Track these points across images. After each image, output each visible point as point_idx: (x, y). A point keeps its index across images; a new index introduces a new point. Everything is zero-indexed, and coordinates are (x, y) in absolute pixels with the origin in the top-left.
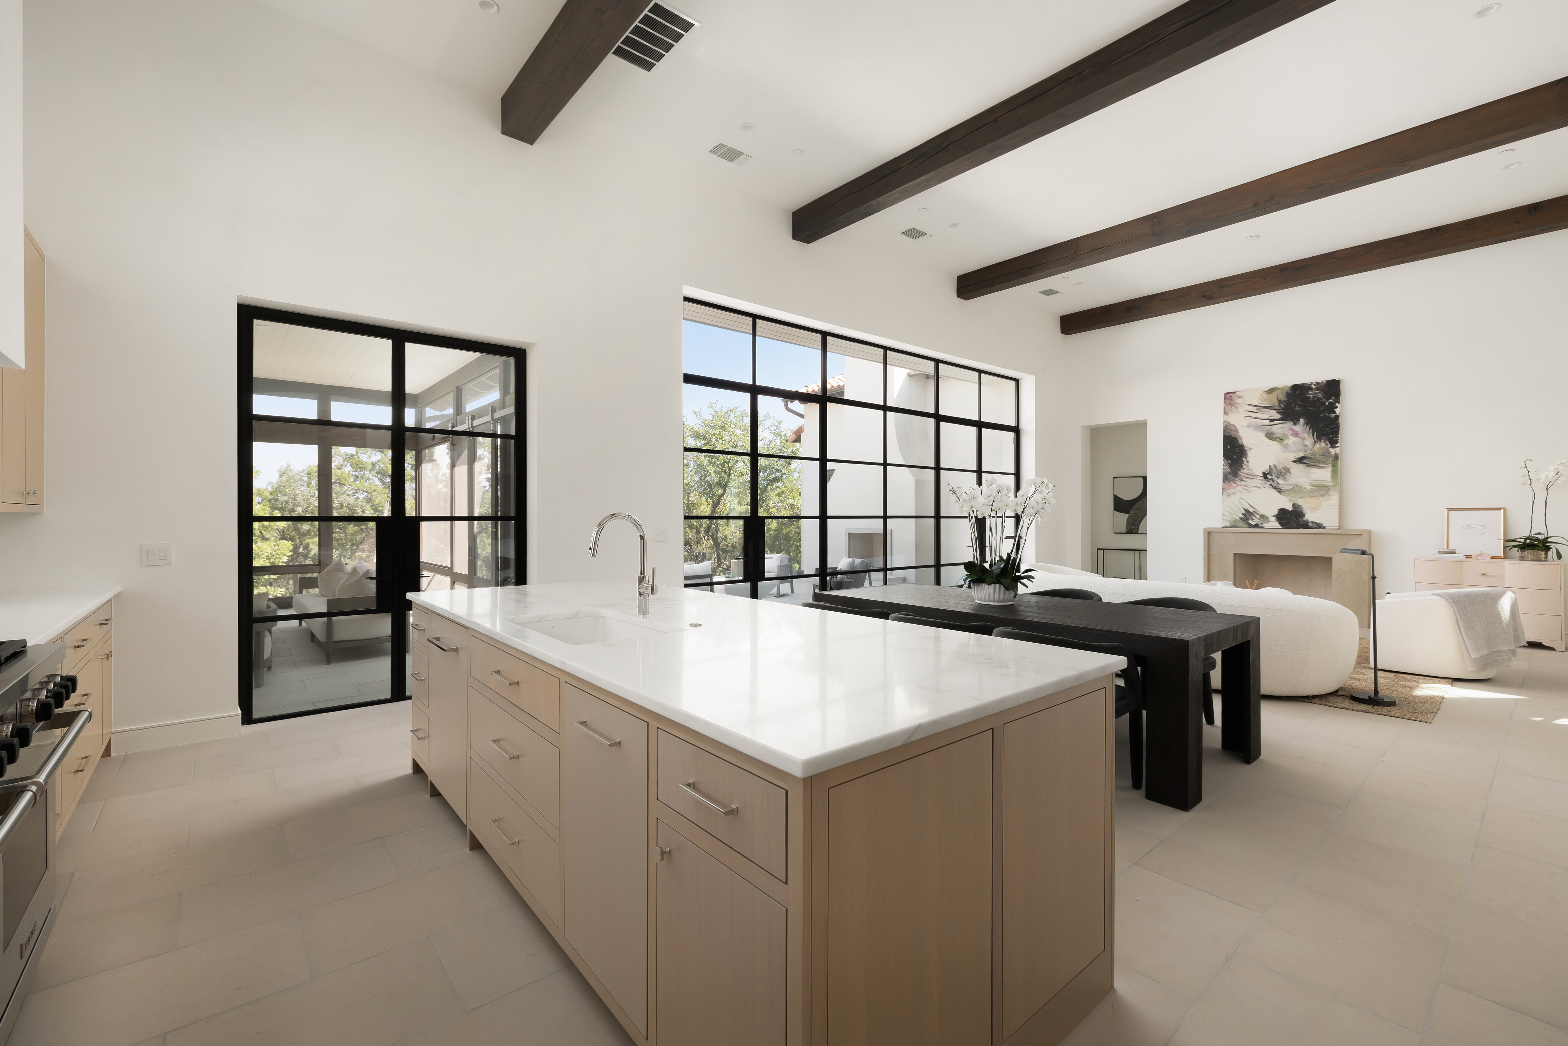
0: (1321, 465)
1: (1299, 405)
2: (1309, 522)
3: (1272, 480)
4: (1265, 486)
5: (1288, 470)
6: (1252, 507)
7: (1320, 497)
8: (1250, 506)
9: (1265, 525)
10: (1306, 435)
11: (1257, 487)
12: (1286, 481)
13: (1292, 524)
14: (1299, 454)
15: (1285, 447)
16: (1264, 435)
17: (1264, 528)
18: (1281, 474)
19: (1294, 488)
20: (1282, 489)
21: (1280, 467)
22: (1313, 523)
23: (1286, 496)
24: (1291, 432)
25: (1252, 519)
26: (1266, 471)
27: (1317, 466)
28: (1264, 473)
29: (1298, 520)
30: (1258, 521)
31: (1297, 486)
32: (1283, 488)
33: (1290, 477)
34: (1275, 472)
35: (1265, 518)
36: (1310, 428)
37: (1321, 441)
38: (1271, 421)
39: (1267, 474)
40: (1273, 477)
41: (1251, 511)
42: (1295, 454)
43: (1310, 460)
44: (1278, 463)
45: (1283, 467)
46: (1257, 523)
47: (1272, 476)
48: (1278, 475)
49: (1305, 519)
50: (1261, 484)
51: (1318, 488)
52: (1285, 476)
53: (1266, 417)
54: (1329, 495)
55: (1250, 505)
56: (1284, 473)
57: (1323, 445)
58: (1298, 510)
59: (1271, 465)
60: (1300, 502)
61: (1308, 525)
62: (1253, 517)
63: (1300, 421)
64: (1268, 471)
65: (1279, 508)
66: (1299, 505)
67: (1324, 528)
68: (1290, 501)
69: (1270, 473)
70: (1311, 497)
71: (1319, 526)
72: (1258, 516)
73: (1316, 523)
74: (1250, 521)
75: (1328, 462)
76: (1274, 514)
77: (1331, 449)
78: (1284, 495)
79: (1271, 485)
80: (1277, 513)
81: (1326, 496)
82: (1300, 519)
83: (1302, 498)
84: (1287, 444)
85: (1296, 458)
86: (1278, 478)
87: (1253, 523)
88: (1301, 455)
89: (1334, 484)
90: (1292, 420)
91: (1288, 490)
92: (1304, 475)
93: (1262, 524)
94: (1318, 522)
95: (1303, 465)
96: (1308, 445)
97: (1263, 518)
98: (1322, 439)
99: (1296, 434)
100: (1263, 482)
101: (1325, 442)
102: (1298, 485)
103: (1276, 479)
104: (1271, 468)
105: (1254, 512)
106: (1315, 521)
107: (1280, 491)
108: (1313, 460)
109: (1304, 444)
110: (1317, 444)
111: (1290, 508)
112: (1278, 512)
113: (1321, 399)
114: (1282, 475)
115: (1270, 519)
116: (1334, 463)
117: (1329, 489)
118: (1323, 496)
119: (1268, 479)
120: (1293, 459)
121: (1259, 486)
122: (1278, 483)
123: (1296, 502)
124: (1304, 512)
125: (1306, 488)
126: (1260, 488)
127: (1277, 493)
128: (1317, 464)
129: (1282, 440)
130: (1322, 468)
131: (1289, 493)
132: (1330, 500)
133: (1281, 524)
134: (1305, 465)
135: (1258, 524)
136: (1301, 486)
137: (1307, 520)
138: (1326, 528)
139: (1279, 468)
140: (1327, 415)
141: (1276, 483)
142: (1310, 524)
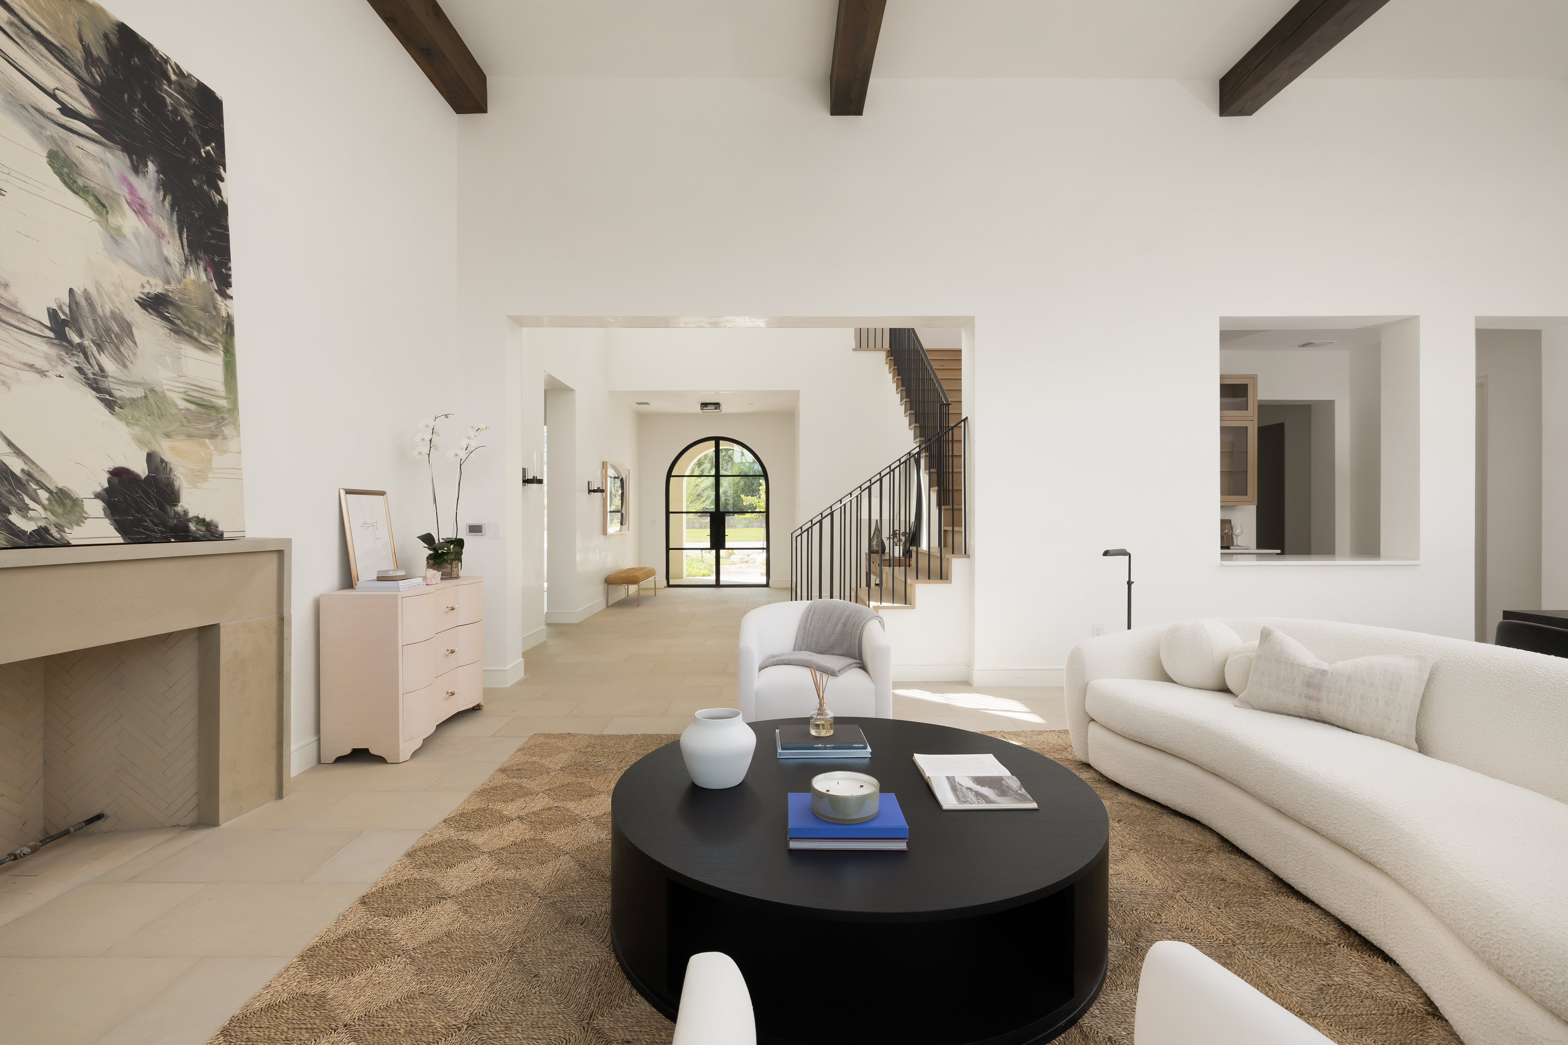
0: (203, 339)
1: (142, 111)
2: (189, 520)
3: (82, 348)
4: (61, 370)
5: (127, 329)
6: (19, 453)
7: (207, 440)
8: (8, 450)
9: (74, 535)
10: (164, 226)
11: (31, 366)
12: (125, 366)
13: (150, 525)
14: (153, 281)
15: (116, 242)
16: (45, 154)
17: (68, 545)
18: (109, 335)
19: (146, 397)
20: (117, 393)
21: (105, 308)
22: (201, 521)
23: (128, 423)
24: (124, 192)
25: (24, 510)
26: (60, 307)
27: (196, 340)
28: (53, 314)
29: (165, 511)
30: (43, 514)
31: (153, 390)
32: (122, 392)
33: (134, 354)
34: (90, 322)
35: (68, 502)
36: (172, 208)
37: (198, 264)
38: (66, 110)
39: (65, 323)
40: (87, 343)
41: (18, 472)
42: (144, 279)
43: (179, 315)
44: (97, 289)
45: (112, 312)
46: (42, 524)
47: (81, 335)
48: (101, 339)
49: (179, 509)
50: (47, 358)
51: (201, 410)
52: (122, 349)
53: (50, 83)
54: (225, 438)
55: (10, 444)
56: (117, 335)
57: (204, 278)
58: (162, 477)
59: (75, 289)
60: (167, 450)
61: (187, 529)
62: (27, 500)
63: (147, 166)
64: (67, 310)
65: (112, 465)
66: (162, 461)
67: (219, 537)
68: (140, 441)
69: (74, 321)
70: (190, 436)
71: (211, 532)
72: (43, 495)
73: (204, 520)
74: (15, 518)
75: (215, 335)
76: (99, 489)
77: (219, 298)
78: (121, 419)
79: (79, 369)
80: (106, 485)
81: (219, 439)
82: (169, 508)
83: (167, 435)
84: (118, 230)
85: (146, 291)
86: (100, 348)
87: (29, 527)
88: (157, 287)
89: (230, 407)
90: (128, 149)
91: (133, 401)
92: (169, 360)
93: (60, 528)
94: (208, 519)
95: (164, 323)
96: (172, 261)
97: (62, 504)
98: (200, 259)
99: (140, 210)
100: (53, 352)
101: (205, 270)
102: (157, 388)
103: (94, 349)
104: (77, 304)
105: (29, 474)
106: (201, 517)
107: (111, 403)
108: (186, 316)
109: (161, 252)
110: (191, 269)
111: (141, 469)
112: (109, 481)
113: (190, 129)
114: (113, 342)
115: (86, 508)
116: (227, 342)
117: (223, 419)
118: (213, 436)
119: (70, 342)
120: (138, 293)
121: (41, 363)
122: (102, 369)
123: (156, 448)
124: (176, 484)
125: (176, 405)
126: (43, 373)
127: (100, 406)
128: (195, 334)
129: (104, 206)
130: (205, 348)
131: (136, 414)
132: (226, 451)
133: (121, 527)
134: (170, 326)
135: (46, 530)
136: (164, 396)
137: (186, 513)
138: (225, 535)
139: (101, 313)
140: (205, 187)
141: (97, 368)
142: (192, 527)
